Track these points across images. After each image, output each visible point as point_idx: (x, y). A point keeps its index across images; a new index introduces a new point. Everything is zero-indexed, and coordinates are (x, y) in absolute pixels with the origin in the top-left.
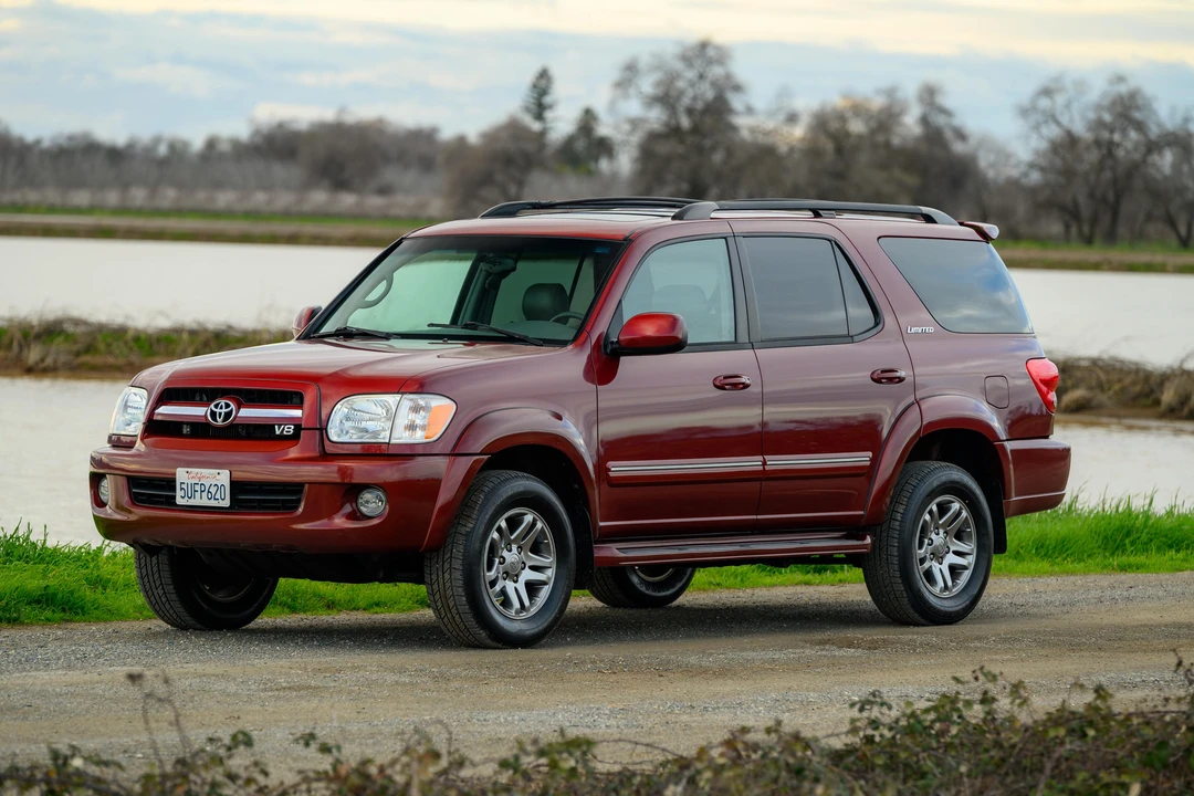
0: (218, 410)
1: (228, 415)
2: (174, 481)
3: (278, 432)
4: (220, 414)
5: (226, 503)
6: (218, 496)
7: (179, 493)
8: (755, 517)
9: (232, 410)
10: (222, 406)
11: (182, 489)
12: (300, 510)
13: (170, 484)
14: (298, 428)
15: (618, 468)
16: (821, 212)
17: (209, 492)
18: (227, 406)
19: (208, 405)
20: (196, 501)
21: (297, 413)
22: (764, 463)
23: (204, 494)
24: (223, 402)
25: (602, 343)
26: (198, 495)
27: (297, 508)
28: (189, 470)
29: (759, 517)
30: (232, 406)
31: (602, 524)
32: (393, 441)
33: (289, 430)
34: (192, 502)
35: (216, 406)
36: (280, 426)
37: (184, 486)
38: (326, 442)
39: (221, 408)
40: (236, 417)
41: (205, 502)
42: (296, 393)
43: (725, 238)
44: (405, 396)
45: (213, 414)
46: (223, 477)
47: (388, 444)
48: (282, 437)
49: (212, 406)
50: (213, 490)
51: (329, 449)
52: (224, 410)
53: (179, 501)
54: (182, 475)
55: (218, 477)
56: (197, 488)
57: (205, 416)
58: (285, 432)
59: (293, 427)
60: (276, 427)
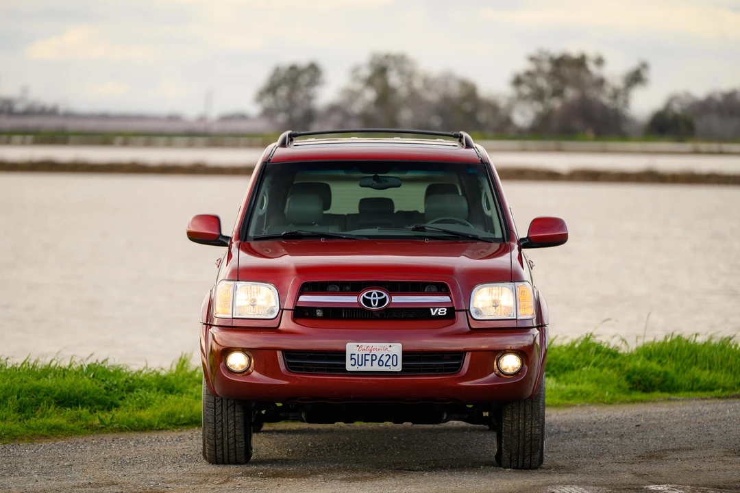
0: (372, 298)
1: (382, 302)
2: (344, 352)
3: (433, 314)
4: (375, 301)
5: (399, 368)
6: (389, 363)
7: (348, 362)
9: (385, 297)
10: (374, 295)
11: (351, 359)
12: (465, 371)
13: (341, 355)
14: (450, 310)
17: (380, 360)
18: (380, 295)
19: (358, 295)
20: (368, 368)
21: (446, 299)
23: (375, 363)
24: (374, 292)
26: (368, 363)
27: (461, 370)
28: (360, 344)
30: (385, 295)
32: (519, 318)
33: (442, 311)
34: (362, 369)
35: (369, 295)
36: (434, 309)
37: (353, 357)
38: (471, 321)
40: (391, 303)
41: (376, 368)
44: (516, 284)
45: (367, 302)
46: (396, 349)
47: (516, 319)
48: (437, 317)
49: (364, 295)
50: (385, 359)
51: (474, 325)
52: (377, 298)
53: (349, 368)
54: (351, 348)
55: (389, 349)
56: (368, 357)
57: (359, 303)
58: (439, 313)
59: (446, 310)
60: (432, 310)
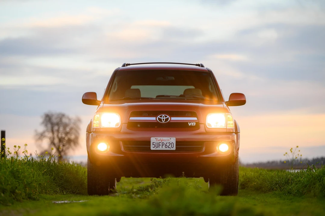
0: (162, 118)
1: (167, 120)
3: (190, 125)
4: (163, 119)
5: (174, 149)
6: (170, 146)
7: (152, 146)
12: (203, 151)
13: (148, 143)
17: (166, 145)
18: (166, 117)
19: (156, 117)
21: (195, 119)
24: (163, 115)
30: (168, 116)
34: (158, 149)
35: (161, 117)
36: (190, 123)
38: (206, 128)
39: (163, 117)
40: (171, 120)
41: (164, 148)
45: (160, 120)
46: (173, 140)
47: (226, 129)
48: (191, 126)
49: (159, 116)
50: (168, 145)
51: (208, 130)
52: (165, 118)
54: (153, 140)
56: (161, 144)
59: (195, 123)
60: (189, 123)
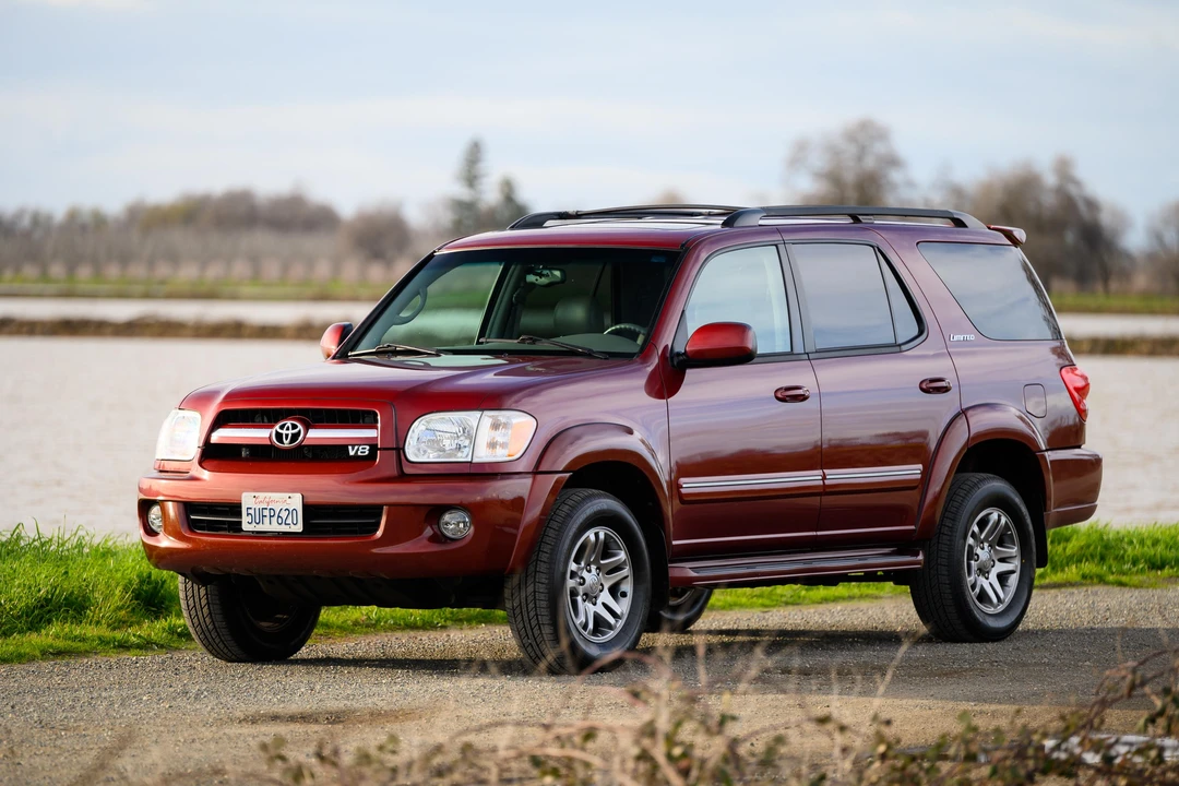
0: (284, 432)
1: (295, 437)
2: (238, 506)
3: (352, 453)
4: (287, 435)
5: (299, 528)
6: (289, 521)
7: (245, 519)
8: (815, 533)
9: (300, 431)
10: (287, 427)
11: (248, 514)
12: (379, 533)
13: (235, 509)
14: (373, 448)
15: (691, 485)
16: (860, 217)
17: (279, 516)
18: (294, 427)
19: (272, 427)
20: (266, 526)
21: (372, 433)
22: (824, 478)
23: (274, 519)
24: (289, 423)
25: (668, 355)
26: (267, 520)
27: (377, 530)
28: (257, 494)
29: (819, 533)
30: (300, 427)
31: (674, 543)
32: (475, 460)
33: (365, 451)
34: (260, 528)
35: (282, 427)
36: (353, 446)
37: (250, 511)
39: (288, 429)
40: (304, 438)
41: (275, 527)
42: (369, 413)
43: (776, 245)
44: (486, 413)
45: (279, 436)
46: (296, 502)
47: (471, 462)
49: (277, 427)
50: (284, 515)
51: (408, 470)
52: (291, 432)
53: (245, 527)
54: (248, 501)
55: (289, 501)
56: (266, 513)
57: (270, 438)
58: (359, 453)
59: (368, 447)
60: (350, 448)
